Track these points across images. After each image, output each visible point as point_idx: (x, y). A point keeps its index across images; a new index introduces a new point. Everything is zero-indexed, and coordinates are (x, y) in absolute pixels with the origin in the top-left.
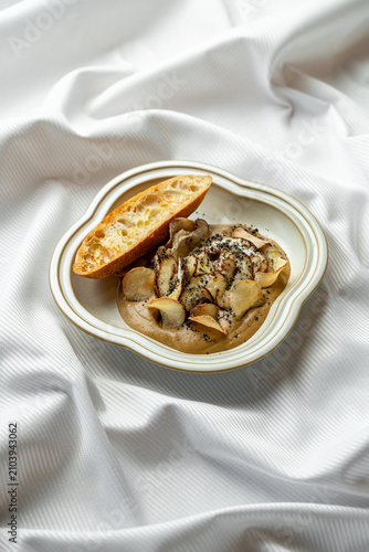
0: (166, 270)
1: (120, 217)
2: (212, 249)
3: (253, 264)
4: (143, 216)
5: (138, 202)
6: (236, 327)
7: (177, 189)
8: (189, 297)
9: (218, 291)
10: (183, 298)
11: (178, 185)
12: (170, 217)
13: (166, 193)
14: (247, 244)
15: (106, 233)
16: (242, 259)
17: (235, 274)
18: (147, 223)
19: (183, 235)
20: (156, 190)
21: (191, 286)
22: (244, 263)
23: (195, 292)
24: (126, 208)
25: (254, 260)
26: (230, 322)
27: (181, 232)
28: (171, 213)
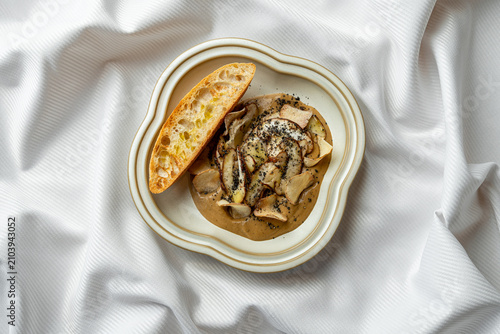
0: (228, 165)
1: (179, 118)
2: (264, 133)
3: (301, 148)
4: (200, 113)
5: (193, 99)
6: (294, 212)
7: (226, 80)
8: (252, 195)
9: (275, 183)
10: (248, 199)
11: (226, 75)
12: (224, 113)
13: (216, 84)
14: (294, 127)
15: (170, 138)
16: (292, 146)
17: (287, 162)
18: (204, 121)
19: (237, 125)
20: (207, 83)
21: (254, 182)
22: (293, 149)
23: (256, 189)
24: (183, 106)
25: (302, 144)
26: (289, 208)
27: (235, 123)
28: (224, 109)
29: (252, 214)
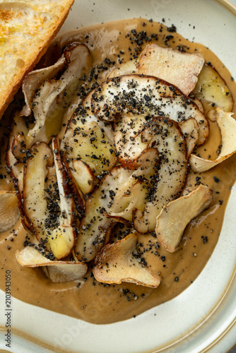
0: (34, 180)
2: (107, 108)
3: (185, 136)
6: (175, 264)
8: (88, 240)
9: (134, 211)
10: (80, 249)
12: (19, 73)
14: (169, 92)
17: (157, 166)
19: (48, 94)
21: (92, 213)
22: (170, 140)
23: (95, 227)
25: (187, 128)
26: (163, 259)
27: (44, 89)
28: (20, 63)
29: (89, 275)
